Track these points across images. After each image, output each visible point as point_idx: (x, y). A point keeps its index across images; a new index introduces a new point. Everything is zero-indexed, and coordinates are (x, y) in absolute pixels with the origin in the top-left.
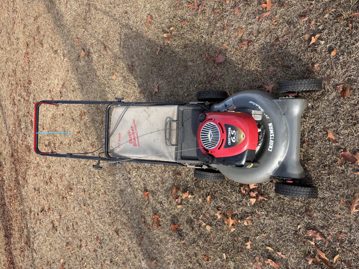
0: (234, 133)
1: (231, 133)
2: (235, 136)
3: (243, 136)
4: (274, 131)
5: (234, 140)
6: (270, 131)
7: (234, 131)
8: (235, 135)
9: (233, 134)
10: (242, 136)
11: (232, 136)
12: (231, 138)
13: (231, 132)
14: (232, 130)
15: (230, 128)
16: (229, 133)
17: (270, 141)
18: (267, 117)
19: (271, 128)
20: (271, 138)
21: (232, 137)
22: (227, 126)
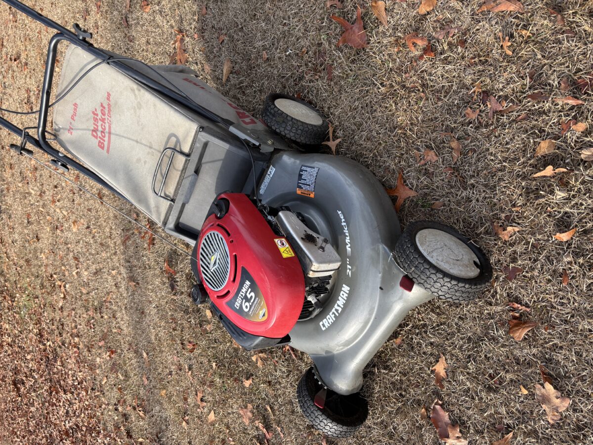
0: (252, 297)
1: (246, 292)
2: (251, 304)
3: (264, 315)
4: (344, 305)
5: (246, 307)
6: (340, 298)
7: (253, 294)
8: (252, 301)
9: (249, 296)
10: (261, 313)
11: (247, 300)
12: (242, 299)
13: (248, 290)
14: (250, 290)
15: (248, 283)
16: (244, 290)
17: (331, 313)
18: (348, 270)
19: (343, 295)
20: (333, 310)
21: (244, 301)
22: (246, 275)
